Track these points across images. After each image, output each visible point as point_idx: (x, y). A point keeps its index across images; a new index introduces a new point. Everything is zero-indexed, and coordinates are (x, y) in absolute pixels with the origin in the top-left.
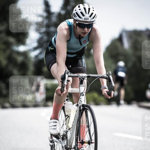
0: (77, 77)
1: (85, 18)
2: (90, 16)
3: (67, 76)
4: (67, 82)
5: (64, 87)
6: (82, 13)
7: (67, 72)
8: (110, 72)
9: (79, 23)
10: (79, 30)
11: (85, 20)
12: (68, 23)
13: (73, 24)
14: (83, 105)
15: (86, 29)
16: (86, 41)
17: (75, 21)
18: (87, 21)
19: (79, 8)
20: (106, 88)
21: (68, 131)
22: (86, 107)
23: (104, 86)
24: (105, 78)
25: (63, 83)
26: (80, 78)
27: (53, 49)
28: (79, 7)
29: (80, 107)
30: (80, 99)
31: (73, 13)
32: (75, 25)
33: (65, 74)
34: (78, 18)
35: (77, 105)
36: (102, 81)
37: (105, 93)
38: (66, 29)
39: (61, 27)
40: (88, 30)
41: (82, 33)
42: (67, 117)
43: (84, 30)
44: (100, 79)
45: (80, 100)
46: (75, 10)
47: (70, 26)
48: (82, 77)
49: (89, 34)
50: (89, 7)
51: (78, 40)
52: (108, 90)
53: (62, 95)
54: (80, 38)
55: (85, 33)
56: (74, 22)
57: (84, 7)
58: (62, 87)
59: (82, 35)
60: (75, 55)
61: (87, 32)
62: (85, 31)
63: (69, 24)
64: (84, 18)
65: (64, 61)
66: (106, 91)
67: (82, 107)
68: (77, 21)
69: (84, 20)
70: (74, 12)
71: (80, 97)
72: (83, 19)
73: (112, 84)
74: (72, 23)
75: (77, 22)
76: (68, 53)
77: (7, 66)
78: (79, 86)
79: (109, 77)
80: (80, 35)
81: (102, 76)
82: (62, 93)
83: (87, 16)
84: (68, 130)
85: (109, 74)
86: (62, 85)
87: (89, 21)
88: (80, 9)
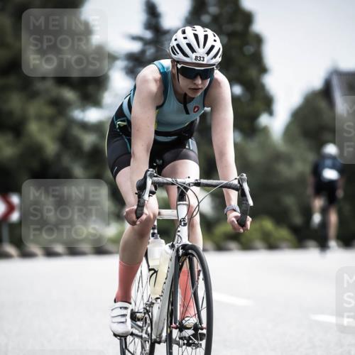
0: (173, 184)
1: (196, 57)
2: (208, 53)
3: (149, 182)
4: (149, 196)
5: (143, 206)
6: (189, 45)
7: (149, 172)
8: (245, 175)
9: (182, 67)
10: (183, 83)
11: (197, 62)
12: (160, 67)
13: (172, 71)
14: (184, 247)
15: (199, 81)
16: (198, 107)
17: (175, 62)
18: (201, 62)
19: (184, 36)
20: (235, 210)
21: (153, 304)
22: (190, 251)
23: (230, 205)
24: (233, 189)
25: (140, 196)
26: (178, 188)
27: (125, 124)
28: (184, 32)
29: (178, 251)
30: (178, 234)
31: (171, 45)
32: (175, 71)
33: (145, 178)
34: (180, 56)
35: (173, 246)
36: (228, 194)
37: (233, 221)
38: (156, 81)
39: (144, 77)
40: (202, 83)
41: (190, 89)
42: (153, 272)
43: (195, 84)
44: (224, 189)
45: (179, 236)
46: (176, 40)
47: (164, 75)
48: (182, 186)
49: (206, 91)
50: (206, 33)
51: (182, 105)
52: (239, 215)
53: (138, 223)
54: (185, 100)
55: (196, 90)
56: (173, 66)
57: (195, 32)
58: (138, 206)
59: (190, 94)
60: (173, 137)
61: (200, 87)
62: (197, 85)
63: (162, 71)
64: (193, 56)
65: (148, 151)
66: (236, 217)
67: (181, 251)
68: (178, 62)
69: (194, 61)
70: (174, 43)
71: (179, 229)
72: (192, 59)
73: (247, 201)
74: (168, 68)
75: (179, 66)
76: (157, 133)
77: (58, 156)
78: (177, 205)
79: (241, 186)
80: (186, 94)
81: (227, 184)
82: (138, 218)
83: (201, 51)
84: (154, 301)
85: (241, 179)
86: (139, 201)
87: (205, 62)
88: (185, 38)
